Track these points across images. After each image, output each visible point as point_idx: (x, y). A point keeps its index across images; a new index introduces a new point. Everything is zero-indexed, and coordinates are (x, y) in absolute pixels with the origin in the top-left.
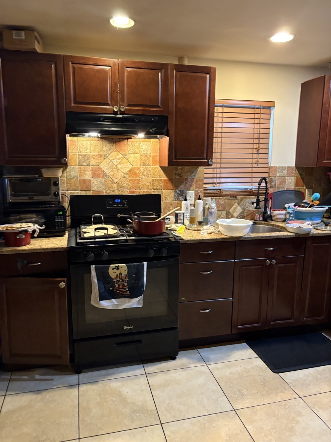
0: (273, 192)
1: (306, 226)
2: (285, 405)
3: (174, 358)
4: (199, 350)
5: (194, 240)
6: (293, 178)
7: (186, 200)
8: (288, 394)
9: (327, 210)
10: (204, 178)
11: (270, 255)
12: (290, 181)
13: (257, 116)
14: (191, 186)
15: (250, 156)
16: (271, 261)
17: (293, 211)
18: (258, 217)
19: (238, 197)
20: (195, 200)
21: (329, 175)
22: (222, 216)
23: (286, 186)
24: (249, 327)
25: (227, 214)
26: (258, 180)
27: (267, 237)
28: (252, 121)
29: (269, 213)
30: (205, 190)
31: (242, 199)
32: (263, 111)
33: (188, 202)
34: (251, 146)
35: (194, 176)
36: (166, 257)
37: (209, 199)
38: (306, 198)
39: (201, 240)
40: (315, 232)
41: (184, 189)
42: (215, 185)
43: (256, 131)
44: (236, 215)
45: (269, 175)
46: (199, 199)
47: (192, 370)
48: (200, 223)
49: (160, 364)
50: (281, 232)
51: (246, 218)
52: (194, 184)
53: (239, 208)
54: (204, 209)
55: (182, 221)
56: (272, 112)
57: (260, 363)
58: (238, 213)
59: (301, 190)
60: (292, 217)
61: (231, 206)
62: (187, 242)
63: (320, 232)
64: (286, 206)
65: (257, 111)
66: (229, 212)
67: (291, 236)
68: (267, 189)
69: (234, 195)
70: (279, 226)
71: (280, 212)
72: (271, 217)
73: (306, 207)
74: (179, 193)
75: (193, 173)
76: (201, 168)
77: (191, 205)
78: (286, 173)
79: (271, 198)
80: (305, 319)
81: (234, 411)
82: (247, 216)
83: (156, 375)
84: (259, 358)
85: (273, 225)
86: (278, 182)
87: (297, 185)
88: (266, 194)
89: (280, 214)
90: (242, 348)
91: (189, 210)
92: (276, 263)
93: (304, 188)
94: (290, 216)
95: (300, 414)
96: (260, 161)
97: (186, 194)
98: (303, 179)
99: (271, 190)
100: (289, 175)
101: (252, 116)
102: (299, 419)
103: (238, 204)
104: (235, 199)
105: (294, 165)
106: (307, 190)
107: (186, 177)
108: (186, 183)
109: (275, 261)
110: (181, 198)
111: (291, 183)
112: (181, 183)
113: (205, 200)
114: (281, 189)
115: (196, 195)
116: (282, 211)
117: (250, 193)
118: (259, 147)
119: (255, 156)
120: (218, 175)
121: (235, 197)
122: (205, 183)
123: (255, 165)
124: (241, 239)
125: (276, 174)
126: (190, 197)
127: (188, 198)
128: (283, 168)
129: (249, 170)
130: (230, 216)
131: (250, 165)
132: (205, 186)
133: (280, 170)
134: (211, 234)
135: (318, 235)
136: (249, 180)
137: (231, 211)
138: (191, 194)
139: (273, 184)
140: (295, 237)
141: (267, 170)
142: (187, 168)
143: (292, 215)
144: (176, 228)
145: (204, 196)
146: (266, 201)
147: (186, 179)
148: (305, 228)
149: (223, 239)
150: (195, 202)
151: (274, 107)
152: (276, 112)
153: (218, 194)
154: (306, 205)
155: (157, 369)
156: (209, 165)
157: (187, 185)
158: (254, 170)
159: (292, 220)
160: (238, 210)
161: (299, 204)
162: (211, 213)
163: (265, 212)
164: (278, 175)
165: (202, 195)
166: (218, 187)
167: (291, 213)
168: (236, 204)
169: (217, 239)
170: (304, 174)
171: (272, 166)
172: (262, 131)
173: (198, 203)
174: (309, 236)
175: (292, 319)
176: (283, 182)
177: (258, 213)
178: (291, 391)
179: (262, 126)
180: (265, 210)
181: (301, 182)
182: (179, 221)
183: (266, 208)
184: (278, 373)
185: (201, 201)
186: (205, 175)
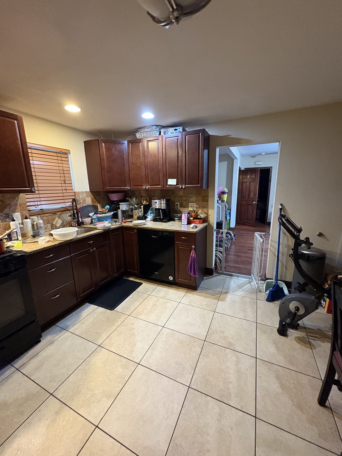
0: (80, 207)
1: (107, 224)
2: (124, 324)
3: (40, 341)
4: (57, 324)
5: (37, 250)
6: (90, 198)
7: (14, 220)
8: (123, 318)
9: (113, 214)
10: (27, 202)
11: (91, 246)
12: (88, 200)
13: (59, 158)
14: (16, 209)
15: (60, 185)
16: (93, 249)
17: (96, 217)
18: (75, 224)
19: (57, 213)
20: (22, 219)
21: (108, 195)
22: (48, 228)
23: (87, 203)
24: (88, 293)
25: (51, 226)
26: (71, 200)
27: (88, 235)
28: (57, 161)
29: (81, 221)
30: (29, 211)
31: (60, 215)
32: (63, 155)
33: (17, 222)
34: (59, 178)
35: (17, 201)
36: (15, 270)
37: (35, 217)
38: (99, 209)
39: (43, 248)
40: (112, 227)
41: (9, 212)
42: (37, 206)
43: (61, 168)
44: (58, 225)
45: (75, 197)
46: (26, 218)
47: (58, 341)
48: (34, 236)
49: (28, 353)
50: (95, 231)
51: (66, 226)
52: (18, 207)
53: (59, 220)
54: (33, 225)
55: (17, 238)
56: (69, 156)
57: (101, 309)
58: (60, 224)
59: (95, 205)
60: (97, 221)
61: (54, 219)
62: (31, 253)
63: (115, 226)
64: (90, 215)
65: (59, 155)
66: (53, 224)
67: (101, 231)
68: (76, 206)
69: (54, 212)
70: (90, 227)
71: (87, 219)
72: (83, 223)
73: (103, 214)
74: (5, 215)
75: (15, 199)
76: (21, 195)
77: (19, 224)
78: (85, 195)
79: (79, 211)
80: (115, 275)
81: (99, 347)
82: (66, 225)
83: (28, 364)
84: (99, 307)
85: (86, 228)
86: (81, 201)
87: (93, 202)
88: (76, 209)
89: (88, 220)
90: (87, 307)
91: (19, 228)
92: (96, 250)
93: (97, 203)
94: (95, 221)
95: (133, 324)
96: (68, 188)
97: (12, 215)
98: (95, 198)
99: (78, 207)
100: (87, 196)
101: (56, 158)
102: (134, 326)
103: (58, 218)
104: (55, 214)
105: (89, 190)
106: (98, 204)
107: (9, 203)
108: (10, 207)
109: (95, 249)
110: (7, 220)
111: (89, 201)
112: (5, 207)
113: (32, 218)
114: (84, 205)
115: (22, 216)
116: (88, 218)
117: (65, 210)
118: (65, 179)
119: (63, 185)
120: (38, 199)
121: (55, 213)
122: (28, 206)
123: (64, 191)
124: (73, 241)
125: (79, 196)
126: (17, 218)
127: (15, 219)
128: (83, 192)
129: (62, 195)
130: (54, 227)
131: (61, 191)
132: (28, 208)
133: (81, 194)
134: (48, 242)
135: (114, 228)
136: (63, 201)
137: (54, 223)
138: (17, 215)
139: (79, 202)
140: (103, 232)
141: (73, 194)
142: (8, 195)
143: (96, 220)
144: (13, 244)
145: (30, 216)
146: (77, 213)
147: (9, 204)
148: (107, 226)
149: (60, 243)
150: (22, 221)
151: (70, 153)
152: (71, 157)
153: (41, 213)
154: (101, 213)
155: (27, 358)
156: (32, 192)
157: (12, 208)
158: (65, 194)
159: (97, 222)
160: (58, 222)
161: (97, 213)
162: (41, 227)
163: (78, 221)
164: (81, 197)
165: (28, 215)
166: (40, 207)
167: (95, 219)
168: (57, 218)
169: (55, 245)
170: (95, 195)
171: (76, 191)
172: (65, 169)
173: (26, 222)
174: (110, 229)
175: (109, 277)
176: (84, 201)
177: (74, 222)
178: (124, 315)
179: (64, 165)
180: (78, 219)
181: (95, 200)
182: (13, 239)
183: (78, 217)
184: (113, 310)
185: (28, 220)
186: (27, 199)
